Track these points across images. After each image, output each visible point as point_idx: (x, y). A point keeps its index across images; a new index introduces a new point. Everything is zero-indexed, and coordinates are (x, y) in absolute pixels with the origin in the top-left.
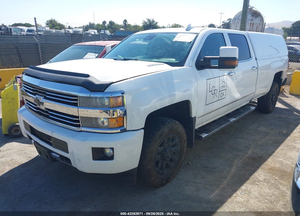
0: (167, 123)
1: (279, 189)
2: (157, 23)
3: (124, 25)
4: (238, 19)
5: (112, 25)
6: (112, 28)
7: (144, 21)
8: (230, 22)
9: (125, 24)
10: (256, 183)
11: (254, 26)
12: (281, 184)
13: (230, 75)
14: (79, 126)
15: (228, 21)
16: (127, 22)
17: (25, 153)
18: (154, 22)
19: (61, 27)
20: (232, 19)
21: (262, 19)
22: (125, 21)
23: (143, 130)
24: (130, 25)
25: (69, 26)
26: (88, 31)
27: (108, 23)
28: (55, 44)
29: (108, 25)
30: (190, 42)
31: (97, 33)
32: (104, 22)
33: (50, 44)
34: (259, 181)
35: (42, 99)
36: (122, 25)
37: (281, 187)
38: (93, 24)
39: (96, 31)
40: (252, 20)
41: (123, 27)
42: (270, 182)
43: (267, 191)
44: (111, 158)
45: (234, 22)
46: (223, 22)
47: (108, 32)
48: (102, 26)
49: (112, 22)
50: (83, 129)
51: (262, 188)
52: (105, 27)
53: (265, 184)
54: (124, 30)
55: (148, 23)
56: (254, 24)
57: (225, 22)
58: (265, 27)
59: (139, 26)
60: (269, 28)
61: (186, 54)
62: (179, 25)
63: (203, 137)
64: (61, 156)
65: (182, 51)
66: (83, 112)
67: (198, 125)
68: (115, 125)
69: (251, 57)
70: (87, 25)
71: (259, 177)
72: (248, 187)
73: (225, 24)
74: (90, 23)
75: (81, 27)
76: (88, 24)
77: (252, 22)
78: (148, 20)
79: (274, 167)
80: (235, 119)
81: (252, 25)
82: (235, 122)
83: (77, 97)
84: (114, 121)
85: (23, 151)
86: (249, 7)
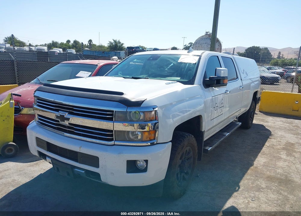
0: (186, 136)
1: (281, 194)
2: (123, 44)
3: (88, 44)
4: (199, 43)
5: (76, 44)
6: (76, 48)
7: (110, 42)
8: (191, 45)
9: (90, 44)
10: (261, 190)
12: (282, 190)
13: (227, 93)
14: (112, 140)
15: (189, 45)
16: (92, 42)
17: (25, 173)
18: (120, 43)
19: (22, 44)
20: (193, 43)
22: (90, 41)
23: (171, 143)
24: (95, 45)
25: (30, 44)
26: (52, 49)
27: (72, 42)
28: (32, 62)
29: (72, 44)
30: (195, 63)
31: (62, 52)
32: (68, 41)
33: (26, 61)
34: (262, 188)
35: (66, 115)
36: (87, 45)
37: (282, 192)
38: (56, 43)
39: (61, 50)
41: (87, 47)
42: (272, 188)
43: (272, 196)
44: (145, 170)
45: (195, 46)
46: (185, 46)
47: (74, 51)
48: (65, 45)
49: (77, 41)
50: (116, 143)
51: (268, 195)
52: (69, 46)
53: (268, 190)
54: (89, 49)
55: (114, 44)
57: (186, 45)
59: (104, 46)
60: (226, 52)
61: (193, 74)
62: (144, 47)
63: (209, 150)
65: (189, 71)
66: (119, 127)
67: (206, 137)
68: (147, 138)
69: (237, 78)
70: (50, 44)
71: (261, 185)
72: (256, 194)
73: (187, 47)
74: (53, 42)
75: (42, 45)
76: (51, 42)
78: (115, 41)
79: (270, 175)
80: (229, 133)
82: (229, 136)
83: (113, 111)
84: (147, 134)
85: (22, 171)
86: (208, 33)
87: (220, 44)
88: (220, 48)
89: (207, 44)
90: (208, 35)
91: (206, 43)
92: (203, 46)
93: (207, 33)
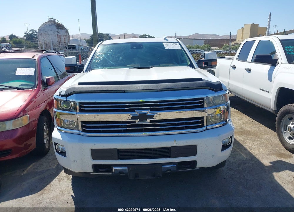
4: (44, 30)
8: (33, 33)
11: (61, 38)
15: (30, 32)
21: (67, 32)
35: (149, 113)
40: (58, 32)
45: (40, 33)
46: (26, 33)
56: (61, 36)
58: (70, 39)
60: (74, 39)
64: (180, 164)
73: (28, 34)
77: (58, 34)
81: (59, 37)
86: (52, 20)
87: (67, 31)
88: (67, 35)
89: (53, 31)
90: (52, 21)
91: (51, 30)
92: (49, 34)
93: (50, 19)
